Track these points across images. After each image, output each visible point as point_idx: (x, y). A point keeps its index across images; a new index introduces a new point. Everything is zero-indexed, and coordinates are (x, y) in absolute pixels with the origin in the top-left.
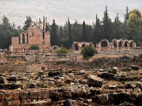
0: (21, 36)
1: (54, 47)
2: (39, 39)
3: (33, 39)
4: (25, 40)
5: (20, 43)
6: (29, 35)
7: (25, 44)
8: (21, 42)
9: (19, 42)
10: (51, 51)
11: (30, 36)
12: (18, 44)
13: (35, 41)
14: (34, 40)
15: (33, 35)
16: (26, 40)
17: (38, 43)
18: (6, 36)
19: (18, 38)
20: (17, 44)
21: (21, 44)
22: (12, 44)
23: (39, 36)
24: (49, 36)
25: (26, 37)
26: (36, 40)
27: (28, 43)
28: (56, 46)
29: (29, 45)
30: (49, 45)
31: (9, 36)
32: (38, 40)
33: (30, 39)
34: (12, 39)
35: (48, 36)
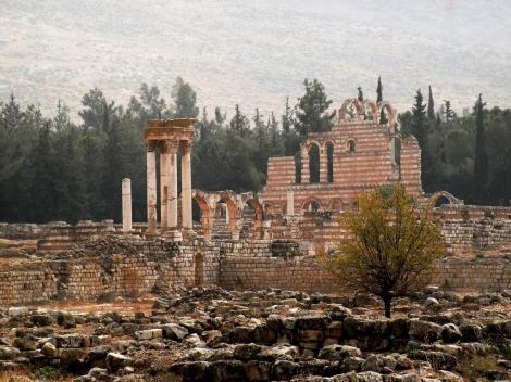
0: (305, 152)
1: (436, 196)
2: (377, 166)
3: (351, 166)
4: (321, 171)
5: (298, 180)
6: (335, 151)
7: (319, 186)
8: (306, 177)
9: (294, 177)
10: (466, 212)
11: (340, 156)
12: (292, 184)
13: (361, 171)
14: (358, 169)
15: (352, 149)
16: (323, 171)
17: (373, 181)
18: (229, 153)
19: (291, 161)
20: (288, 185)
21: (306, 184)
22: (268, 183)
23: (377, 153)
24: (418, 155)
25: (323, 157)
26: (366, 171)
27: (330, 179)
28: (445, 194)
29: (335, 188)
30: (415, 188)
31: (237, 154)
32: (374, 170)
33: (340, 167)
34: (269, 164)
35: (413, 156)
